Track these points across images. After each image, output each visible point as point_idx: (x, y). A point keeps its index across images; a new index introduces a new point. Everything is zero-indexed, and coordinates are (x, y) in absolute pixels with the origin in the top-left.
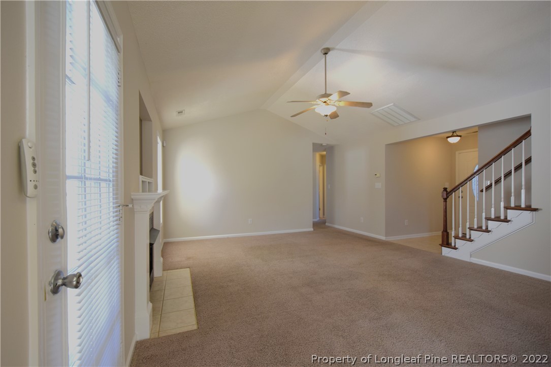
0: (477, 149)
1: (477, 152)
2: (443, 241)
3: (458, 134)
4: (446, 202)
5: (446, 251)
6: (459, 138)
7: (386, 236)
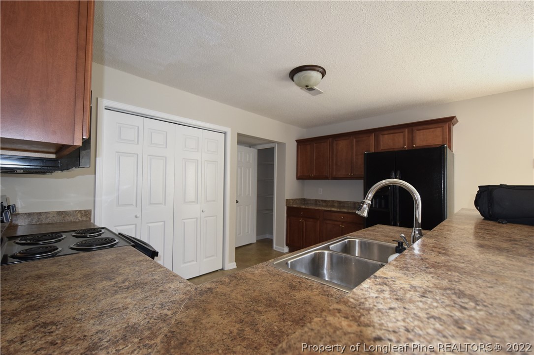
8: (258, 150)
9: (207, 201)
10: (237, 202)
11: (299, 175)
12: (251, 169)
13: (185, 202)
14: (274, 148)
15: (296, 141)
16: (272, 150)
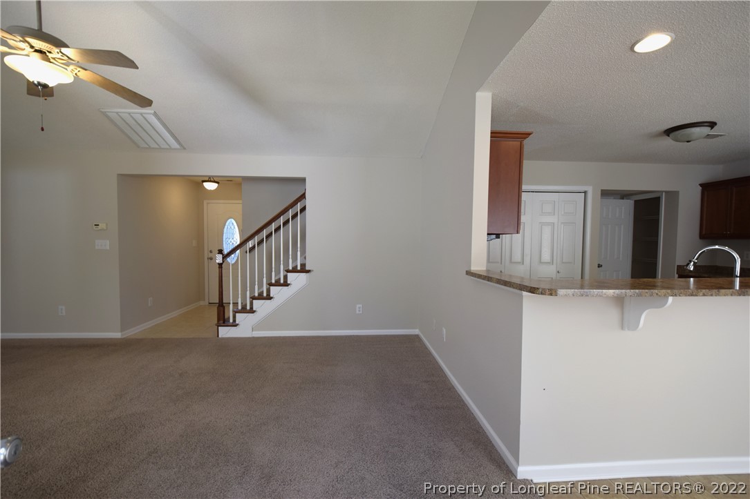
0: (241, 202)
1: (241, 205)
2: (219, 320)
3: (216, 179)
4: (222, 267)
5: (225, 332)
6: (217, 185)
7: (122, 330)
8: (635, 201)
9: (563, 263)
10: (600, 266)
11: (704, 232)
12: (622, 226)
13: (541, 263)
14: (659, 198)
15: (701, 185)
16: (657, 201)
